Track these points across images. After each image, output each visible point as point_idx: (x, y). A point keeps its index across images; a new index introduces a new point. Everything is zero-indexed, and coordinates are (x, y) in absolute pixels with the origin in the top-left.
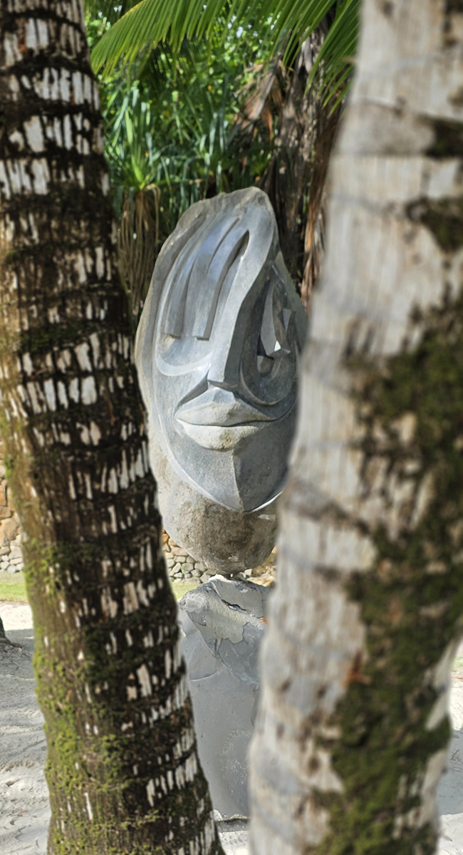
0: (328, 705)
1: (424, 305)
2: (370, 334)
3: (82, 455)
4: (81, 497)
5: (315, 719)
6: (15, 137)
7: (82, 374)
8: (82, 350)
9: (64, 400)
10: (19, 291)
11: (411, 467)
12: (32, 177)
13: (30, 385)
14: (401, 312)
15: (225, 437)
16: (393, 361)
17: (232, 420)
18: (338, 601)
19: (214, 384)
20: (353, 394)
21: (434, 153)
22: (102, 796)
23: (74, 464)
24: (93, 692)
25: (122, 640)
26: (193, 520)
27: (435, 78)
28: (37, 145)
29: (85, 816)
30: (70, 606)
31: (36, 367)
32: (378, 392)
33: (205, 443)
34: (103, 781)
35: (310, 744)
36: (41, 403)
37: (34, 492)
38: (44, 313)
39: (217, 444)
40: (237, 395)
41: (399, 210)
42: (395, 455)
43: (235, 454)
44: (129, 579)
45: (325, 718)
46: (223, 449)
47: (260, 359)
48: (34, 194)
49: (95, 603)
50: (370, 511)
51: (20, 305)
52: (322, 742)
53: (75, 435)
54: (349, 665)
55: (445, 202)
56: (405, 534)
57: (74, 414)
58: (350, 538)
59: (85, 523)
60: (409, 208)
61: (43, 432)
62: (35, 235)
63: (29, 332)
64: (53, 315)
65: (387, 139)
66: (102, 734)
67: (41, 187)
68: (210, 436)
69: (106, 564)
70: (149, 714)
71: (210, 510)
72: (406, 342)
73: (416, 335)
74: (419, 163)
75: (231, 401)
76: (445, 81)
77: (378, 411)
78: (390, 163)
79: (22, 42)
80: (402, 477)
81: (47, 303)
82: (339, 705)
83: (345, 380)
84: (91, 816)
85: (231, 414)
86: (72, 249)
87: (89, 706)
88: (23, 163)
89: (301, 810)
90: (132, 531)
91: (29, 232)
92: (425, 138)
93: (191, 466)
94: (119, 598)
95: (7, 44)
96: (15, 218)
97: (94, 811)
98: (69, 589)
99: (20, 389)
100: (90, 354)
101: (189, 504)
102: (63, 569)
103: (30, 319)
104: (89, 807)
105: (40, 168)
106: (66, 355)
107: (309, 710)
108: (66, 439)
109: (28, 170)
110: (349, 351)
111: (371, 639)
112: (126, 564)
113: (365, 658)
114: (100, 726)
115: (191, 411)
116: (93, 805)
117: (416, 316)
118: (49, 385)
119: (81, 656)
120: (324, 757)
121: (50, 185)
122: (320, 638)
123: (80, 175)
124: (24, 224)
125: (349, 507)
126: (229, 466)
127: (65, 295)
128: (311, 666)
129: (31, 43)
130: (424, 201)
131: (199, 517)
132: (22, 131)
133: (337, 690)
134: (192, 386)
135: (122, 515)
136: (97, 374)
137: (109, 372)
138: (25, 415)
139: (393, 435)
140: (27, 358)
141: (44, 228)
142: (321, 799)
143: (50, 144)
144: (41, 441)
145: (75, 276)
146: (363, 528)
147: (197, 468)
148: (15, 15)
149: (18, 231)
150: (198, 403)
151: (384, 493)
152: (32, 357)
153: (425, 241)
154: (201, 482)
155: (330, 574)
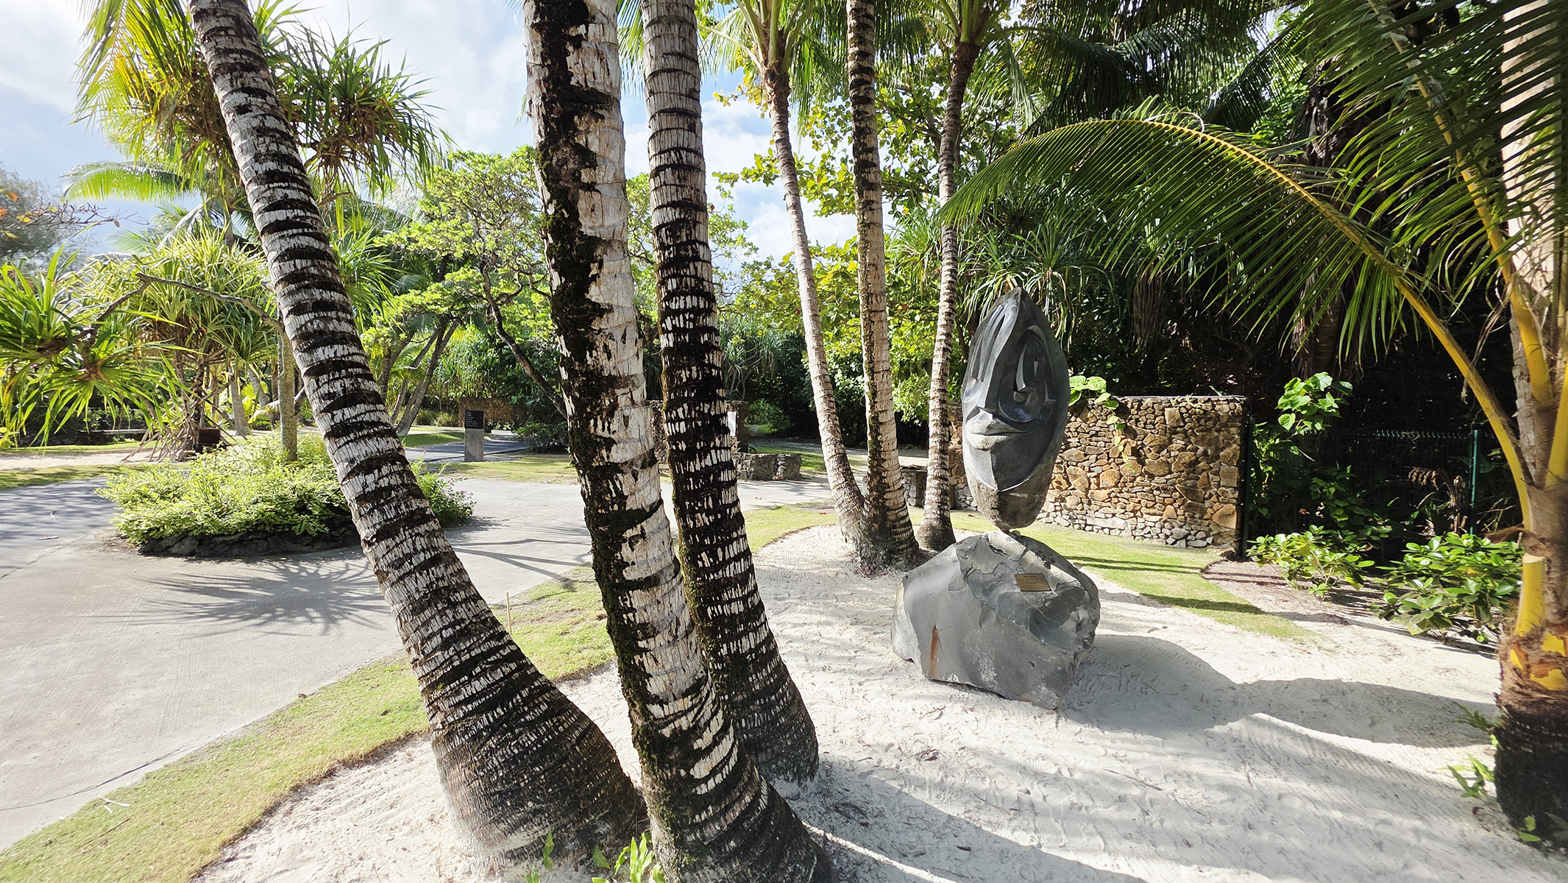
8: (680, 410)
15: (986, 442)
17: (990, 430)
19: (982, 410)
33: (975, 446)
39: (980, 446)
40: (995, 417)
43: (992, 452)
44: (697, 512)
46: (984, 450)
47: (1015, 393)
68: (977, 441)
70: (709, 576)
75: (991, 420)
85: (989, 427)
86: (680, 368)
90: (700, 490)
94: (693, 519)
100: (684, 412)
112: (697, 505)
123: (687, 338)
126: (988, 461)
135: (696, 482)
136: (686, 420)
137: (694, 419)
145: (681, 379)
147: (973, 460)
150: (973, 420)
154: (975, 469)
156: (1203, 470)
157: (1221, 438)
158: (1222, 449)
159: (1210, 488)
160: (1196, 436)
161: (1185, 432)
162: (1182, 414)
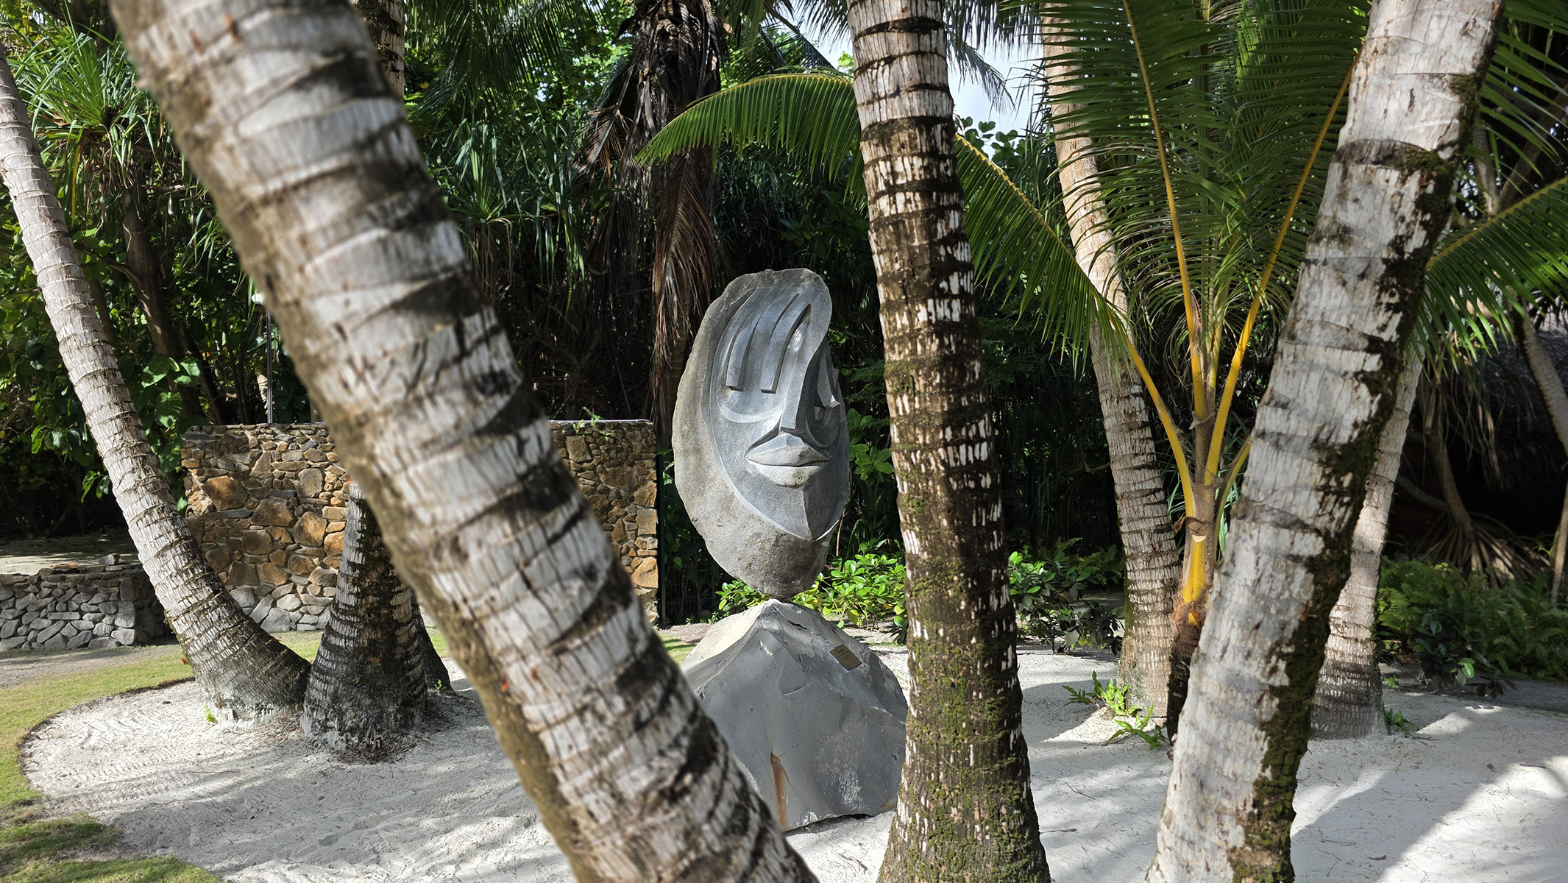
0: (1288, 634)
1: (1360, 420)
2: (1331, 433)
3: (981, 496)
4: (979, 524)
5: (1278, 644)
6: (943, 284)
7: (981, 441)
9: (971, 458)
10: (940, 385)
11: (1346, 499)
12: (951, 311)
13: (950, 448)
14: (1348, 421)
15: (797, 476)
16: (1343, 447)
17: (802, 461)
18: (1301, 573)
19: (784, 429)
20: (1320, 462)
21: (1370, 350)
22: (985, 745)
23: (977, 501)
24: (982, 666)
25: (1000, 627)
26: (762, 549)
27: (1371, 317)
28: (955, 291)
29: (966, 764)
30: (969, 604)
31: (954, 435)
32: (1334, 462)
33: (780, 482)
34: (985, 734)
35: (1274, 658)
36: (956, 460)
37: (945, 522)
38: (958, 399)
39: (791, 481)
40: (805, 441)
41: (1350, 375)
42: (1340, 493)
43: (805, 490)
45: (1286, 641)
46: (796, 486)
47: (818, 409)
48: (951, 320)
49: (986, 601)
50: (1321, 523)
51: (941, 393)
52: (1281, 656)
53: (978, 481)
54: (1302, 609)
55: (1372, 373)
56: (1337, 534)
57: (976, 468)
58: (1311, 538)
59: (981, 544)
60: (1356, 374)
61: (957, 480)
62: (953, 348)
63: (949, 412)
64: (964, 401)
65: (1343, 342)
66: (985, 698)
67: (956, 317)
68: (785, 475)
69: (994, 571)
71: (779, 536)
72: (1351, 438)
73: (1356, 434)
74: (1363, 355)
75: (800, 446)
76: (1375, 319)
77: (1334, 472)
78: (1346, 353)
79: (947, 224)
80: (1342, 504)
81: (960, 392)
82: (1295, 633)
83: (1315, 455)
84: (972, 763)
85: (801, 456)
87: (979, 678)
88: (947, 301)
89: (1260, 701)
91: (949, 346)
92: (1365, 343)
93: (761, 502)
95: (939, 225)
96: (940, 336)
97: (976, 758)
98: (969, 591)
99: (941, 451)
101: (758, 535)
102: (966, 577)
103: (949, 404)
104: (972, 756)
105: (956, 304)
106: (974, 427)
107: (1276, 639)
108: (972, 485)
109: (950, 306)
110: (1316, 440)
111: (1316, 593)
113: (1311, 605)
114: (984, 692)
115: (765, 452)
116: (976, 754)
117: (1355, 425)
118: (962, 448)
119: (974, 641)
120: (1282, 665)
121: (961, 316)
122: (1287, 594)
124: (946, 341)
125: (1309, 522)
126: (800, 500)
127: (971, 387)
128: (1279, 612)
129: (952, 226)
130: (1363, 371)
131: (768, 546)
132: (948, 281)
133: (1294, 624)
134: (763, 434)
138: (942, 468)
139: (1340, 483)
140: (948, 430)
141: (958, 344)
142: (1274, 691)
143: (961, 288)
144: (955, 487)
146: (1318, 532)
147: (768, 503)
148: (944, 208)
149: (941, 345)
150: (771, 446)
151: (1331, 513)
152: (953, 430)
153: (1364, 390)
154: (771, 516)
155: (1296, 559)
156: (618, 517)
157: (635, 473)
158: (636, 489)
159: (626, 540)
160: (606, 473)
161: (594, 468)
162: (588, 444)
